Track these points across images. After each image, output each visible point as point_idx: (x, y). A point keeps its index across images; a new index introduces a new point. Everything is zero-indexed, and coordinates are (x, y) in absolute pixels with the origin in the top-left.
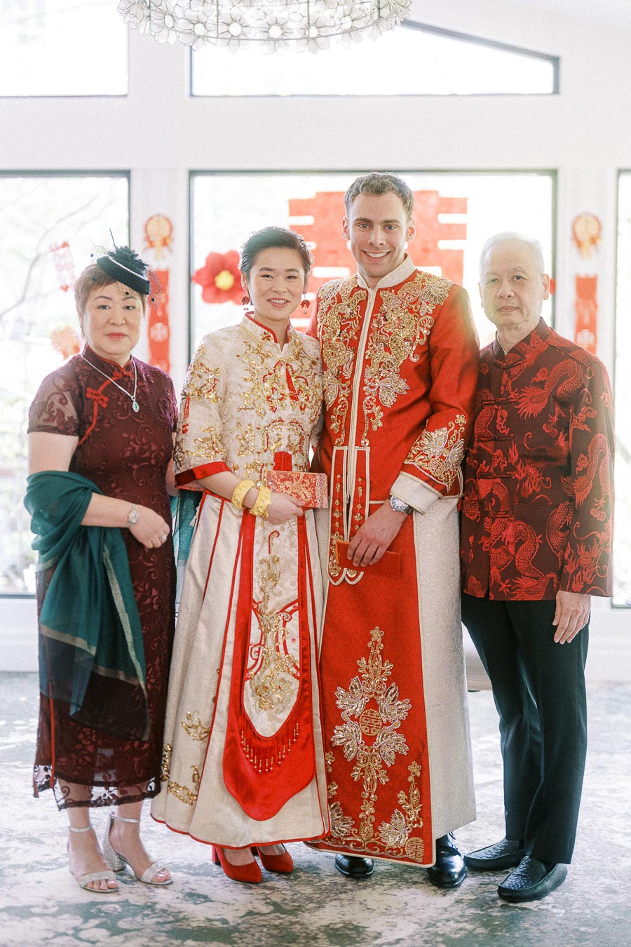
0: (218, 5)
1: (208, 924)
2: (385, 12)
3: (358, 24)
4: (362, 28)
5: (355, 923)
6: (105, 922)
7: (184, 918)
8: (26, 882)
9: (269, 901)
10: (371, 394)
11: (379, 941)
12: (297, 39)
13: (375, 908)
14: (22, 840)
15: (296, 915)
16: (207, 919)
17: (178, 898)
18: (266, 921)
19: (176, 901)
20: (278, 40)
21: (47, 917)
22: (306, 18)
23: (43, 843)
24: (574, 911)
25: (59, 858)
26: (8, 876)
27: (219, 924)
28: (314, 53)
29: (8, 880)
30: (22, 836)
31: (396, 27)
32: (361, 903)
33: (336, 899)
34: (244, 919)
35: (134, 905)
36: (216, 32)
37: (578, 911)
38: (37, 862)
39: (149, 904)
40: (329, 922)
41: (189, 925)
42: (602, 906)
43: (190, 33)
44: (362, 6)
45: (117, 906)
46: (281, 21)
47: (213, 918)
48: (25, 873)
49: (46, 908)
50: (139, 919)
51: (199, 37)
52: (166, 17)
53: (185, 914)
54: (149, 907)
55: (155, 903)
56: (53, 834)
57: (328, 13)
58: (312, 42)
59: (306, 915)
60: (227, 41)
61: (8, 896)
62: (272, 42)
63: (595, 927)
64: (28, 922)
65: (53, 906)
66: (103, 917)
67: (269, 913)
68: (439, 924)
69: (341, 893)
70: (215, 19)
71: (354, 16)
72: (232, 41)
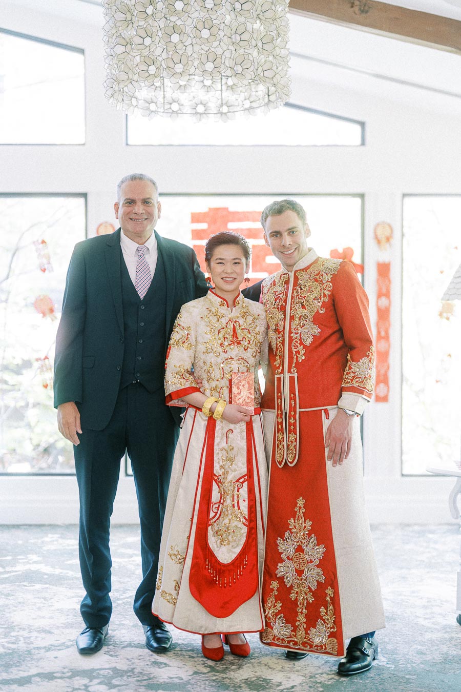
0: (164, 91)
1: (170, 680)
2: (272, 98)
3: (254, 105)
4: (257, 108)
5: (264, 677)
6: (104, 681)
7: (154, 677)
8: (48, 658)
9: (206, 665)
10: (296, 338)
11: (281, 688)
12: (214, 114)
13: (274, 667)
14: (39, 632)
15: (225, 673)
16: (169, 677)
17: (147, 665)
18: (207, 677)
19: (147, 667)
20: (202, 114)
21: (65, 679)
22: (220, 100)
23: (53, 633)
24: (400, 666)
25: (65, 642)
26: (35, 655)
27: (177, 681)
28: (225, 122)
29: (35, 657)
30: (38, 629)
31: (281, 107)
32: (266, 665)
33: (249, 663)
34: (193, 676)
35: (120, 670)
36: (163, 108)
37: (402, 666)
38: (51, 645)
39: (130, 669)
40: (248, 677)
41: (158, 681)
42: (418, 662)
43: (147, 109)
44: (257, 94)
45: (109, 671)
46: (204, 102)
47: (172, 677)
48: (45, 652)
49: (63, 673)
50: (125, 678)
51: (152, 112)
52: (133, 99)
53: (154, 674)
54: (130, 671)
55: (134, 669)
56: (58, 628)
57: (235, 96)
58: (223, 115)
59: (232, 673)
60: (170, 114)
61: (37, 666)
62: (199, 115)
63: (415, 675)
64: (53, 683)
65: (68, 672)
66: (101, 678)
67: (208, 673)
68: (316, 676)
69: (252, 659)
70: (162, 101)
71: (252, 99)
72: (173, 114)
